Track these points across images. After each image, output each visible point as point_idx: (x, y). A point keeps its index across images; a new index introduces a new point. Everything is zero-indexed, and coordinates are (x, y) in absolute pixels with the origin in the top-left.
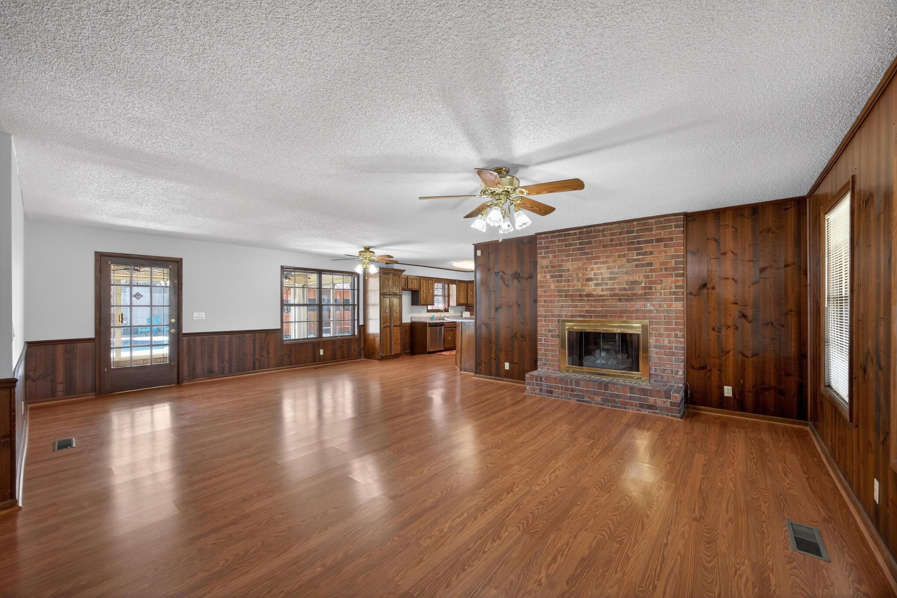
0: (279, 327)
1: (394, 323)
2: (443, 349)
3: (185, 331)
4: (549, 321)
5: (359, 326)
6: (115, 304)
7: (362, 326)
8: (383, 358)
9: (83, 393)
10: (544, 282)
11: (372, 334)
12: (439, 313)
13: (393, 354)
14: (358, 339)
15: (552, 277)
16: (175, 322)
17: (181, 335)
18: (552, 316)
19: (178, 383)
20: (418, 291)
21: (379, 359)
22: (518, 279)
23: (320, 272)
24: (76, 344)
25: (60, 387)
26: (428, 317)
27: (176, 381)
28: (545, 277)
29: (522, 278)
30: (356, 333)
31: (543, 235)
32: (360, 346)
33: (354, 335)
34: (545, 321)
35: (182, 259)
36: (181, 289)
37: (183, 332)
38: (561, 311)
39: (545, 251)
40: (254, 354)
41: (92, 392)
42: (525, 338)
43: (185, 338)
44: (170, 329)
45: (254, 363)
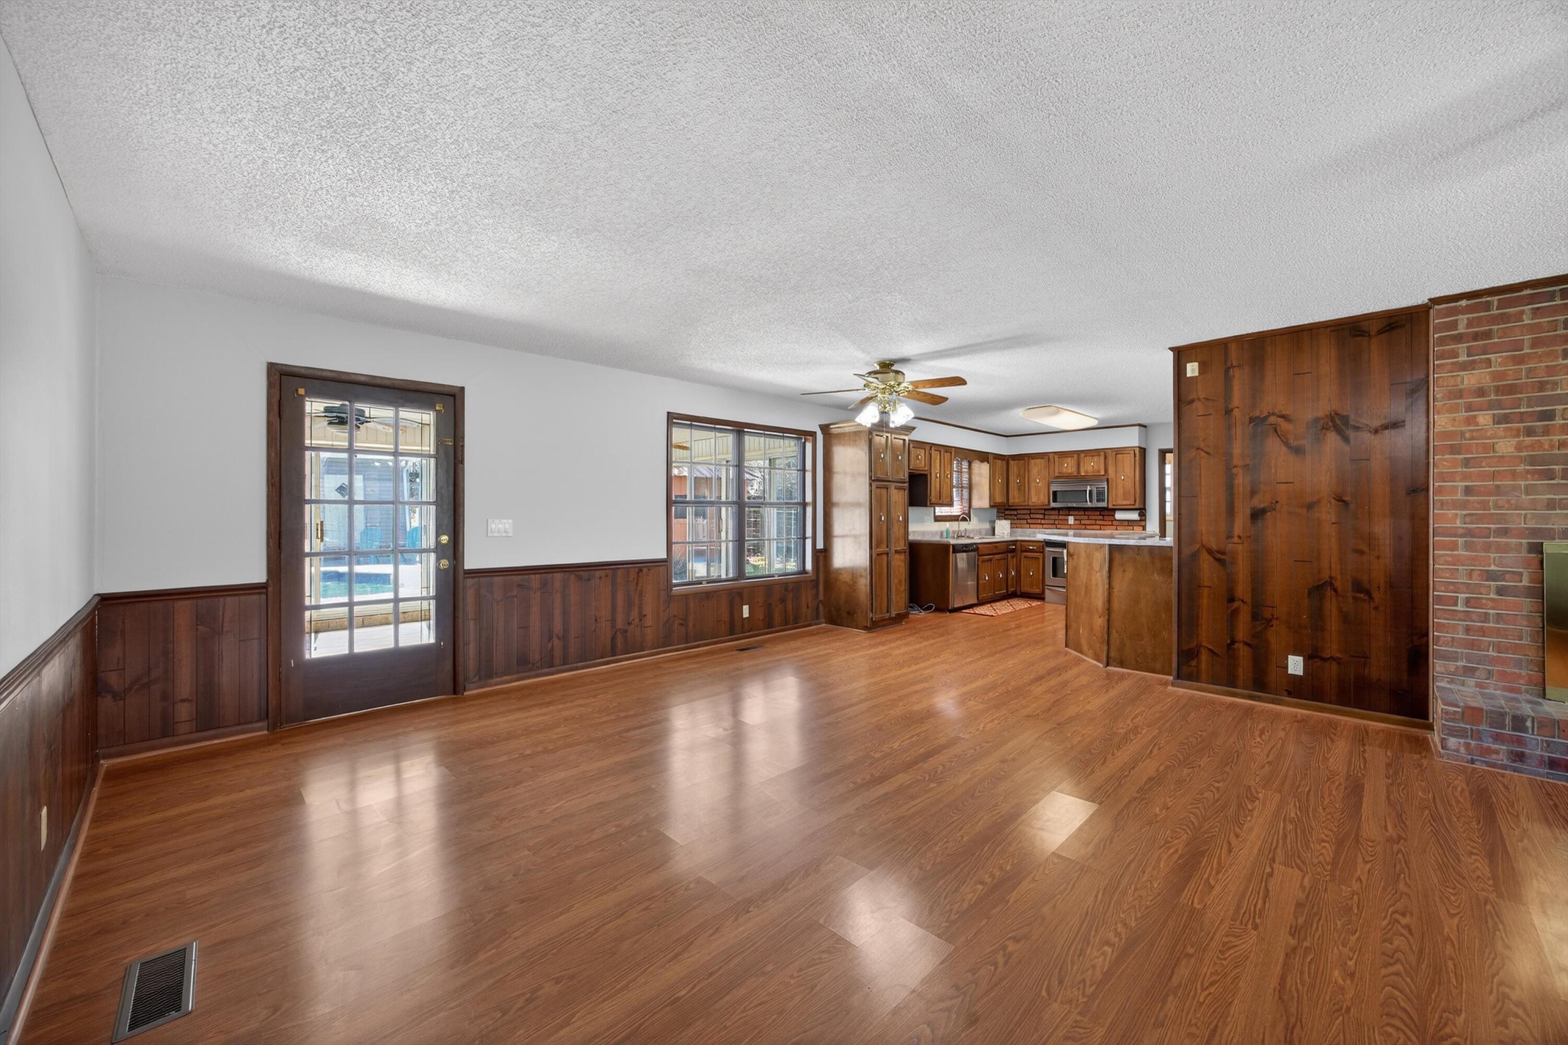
0: (664, 556)
1: (895, 547)
2: (974, 601)
3: (471, 562)
4: (1487, 548)
5: (815, 551)
6: (313, 498)
7: (820, 551)
8: (874, 626)
9: (239, 724)
10: (1467, 435)
11: (845, 569)
12: (957, 523)
13: (893, 614)
14: (815, 583)
15: (1498, 420)
16: (449, 541)
17: (461, 573)
18: (1505, 532)
19: (455, 693)
20: (926, 475)
21: (866, 628)
22: (1339, 432)
23: (739, 429)
24: (222, 599)
25: (184, 712)
26: (936, 532)
27: (450, 685)
28: (1471, 421)
29: (1357, 429)
30: (809, 566)
31: (1464, 303)
32: (817, 594)
33: (804, 571)
34: (1468, 546)
35: (462, 389)
36: (462, 462)
37: (466, 567)
38: (1546, 518)
39: (1469, 348)
40: (613, 620)
41: (259, 720)
42: (1368, 593)
43: (470, 582)
44: (438, 559)
45: (613, 639)
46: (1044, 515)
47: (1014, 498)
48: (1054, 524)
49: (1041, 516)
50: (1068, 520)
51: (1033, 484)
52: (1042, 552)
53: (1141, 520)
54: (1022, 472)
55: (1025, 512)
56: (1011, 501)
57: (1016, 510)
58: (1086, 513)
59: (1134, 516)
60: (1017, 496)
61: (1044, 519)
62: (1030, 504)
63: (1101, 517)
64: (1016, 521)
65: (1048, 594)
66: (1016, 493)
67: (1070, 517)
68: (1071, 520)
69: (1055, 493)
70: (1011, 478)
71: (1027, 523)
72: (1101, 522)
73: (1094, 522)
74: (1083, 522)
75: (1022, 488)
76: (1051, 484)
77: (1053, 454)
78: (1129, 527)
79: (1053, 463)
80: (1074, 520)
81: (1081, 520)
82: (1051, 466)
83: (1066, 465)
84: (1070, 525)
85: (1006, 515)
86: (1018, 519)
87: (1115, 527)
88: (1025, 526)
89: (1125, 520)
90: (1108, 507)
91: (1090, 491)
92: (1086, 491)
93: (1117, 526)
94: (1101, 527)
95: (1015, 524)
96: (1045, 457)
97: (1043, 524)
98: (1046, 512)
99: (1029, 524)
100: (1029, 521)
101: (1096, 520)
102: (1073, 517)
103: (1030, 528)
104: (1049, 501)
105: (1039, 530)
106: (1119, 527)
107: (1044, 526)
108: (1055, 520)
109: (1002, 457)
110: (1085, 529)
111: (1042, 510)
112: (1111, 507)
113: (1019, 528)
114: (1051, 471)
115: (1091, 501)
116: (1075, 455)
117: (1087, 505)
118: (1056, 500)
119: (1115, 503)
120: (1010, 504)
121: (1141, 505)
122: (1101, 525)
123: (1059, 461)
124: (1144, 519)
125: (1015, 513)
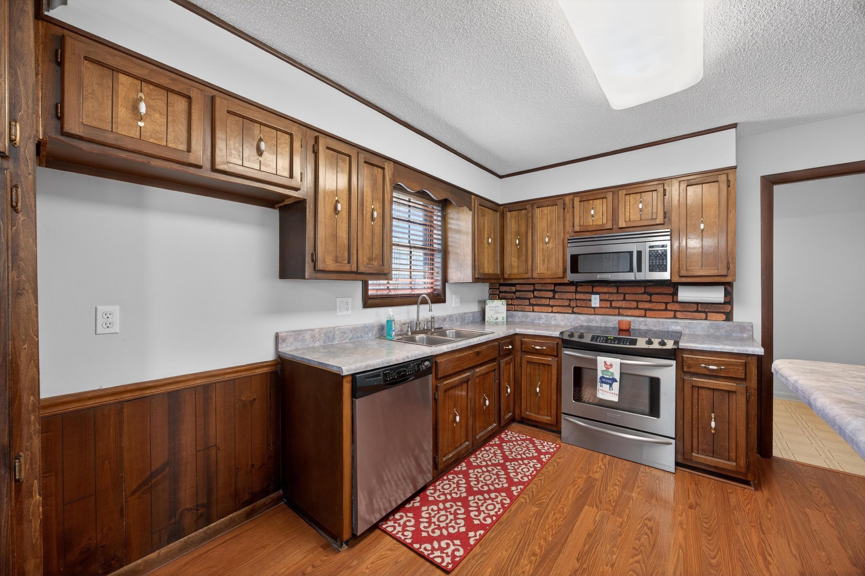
46: (554, 292)
47: (511, 266)
48: (569, 306)
49: (551, 294)
50: (590, 300)
51: (539, 246)
52: (556, 356)
53: (725, 303)
54: (523, 230)
55: (527, 288)
56: (508, 271)
57: (514, 285)
58: (621, 290)
59: (714, 295)
60: (516, 264)
61: (554, 298)
62: (535, 275)
63: (646, 297)
64: (515, 302)
65: (565, 427)
66: (515, 259)
67: (593, 297)
68: (595, 301)
69: (575, 259)
70: (509, 237)
71: (531, 305)
72: (647, 305)
73: (634, 304)
74: (614, 304)
75: (524, 252)
76: (569, 245)
77: (571, 197)
78: (703, 315)
79: (571, 210)
80: (601, 300)
81: (611, 301)
82: (569, 216)
83: (592, 212)
84: (594, 308)
85: (500, 292)
86: (517, 298)
87: (672, 314)
88: (527, 308)
89: (697, 303)
90: (670, 280)
91: (639, 253)
92: (631, 253)
93: (675, 311)
94: (646, 313)
95: (514, 305)
96: (558, 202)
97: (552, 306)
98: (557, 288)
99: (533, 305)
100: (533, 301)
101: (637, 302)
102: (598, 296)
103: (533, 311)
104: (565, 271)
105: (545, 314)
106: (678, 314)
107: (555, 309)
108: (570, 300)
109: (494, 207)
110: (619, 314)
111: (553, 285)
112: (676, 279)
113: (520, 314)
114: (568, 224)
115: (639, 270)
116: (610, 196)
117: (630, 276)
118: (575, 269)
119: (683, 273)
120: (506, 276)
121: (726, 276)
122: (646, 310)
123: (580, 206)
124: (729, 301)
125: (517, 291)
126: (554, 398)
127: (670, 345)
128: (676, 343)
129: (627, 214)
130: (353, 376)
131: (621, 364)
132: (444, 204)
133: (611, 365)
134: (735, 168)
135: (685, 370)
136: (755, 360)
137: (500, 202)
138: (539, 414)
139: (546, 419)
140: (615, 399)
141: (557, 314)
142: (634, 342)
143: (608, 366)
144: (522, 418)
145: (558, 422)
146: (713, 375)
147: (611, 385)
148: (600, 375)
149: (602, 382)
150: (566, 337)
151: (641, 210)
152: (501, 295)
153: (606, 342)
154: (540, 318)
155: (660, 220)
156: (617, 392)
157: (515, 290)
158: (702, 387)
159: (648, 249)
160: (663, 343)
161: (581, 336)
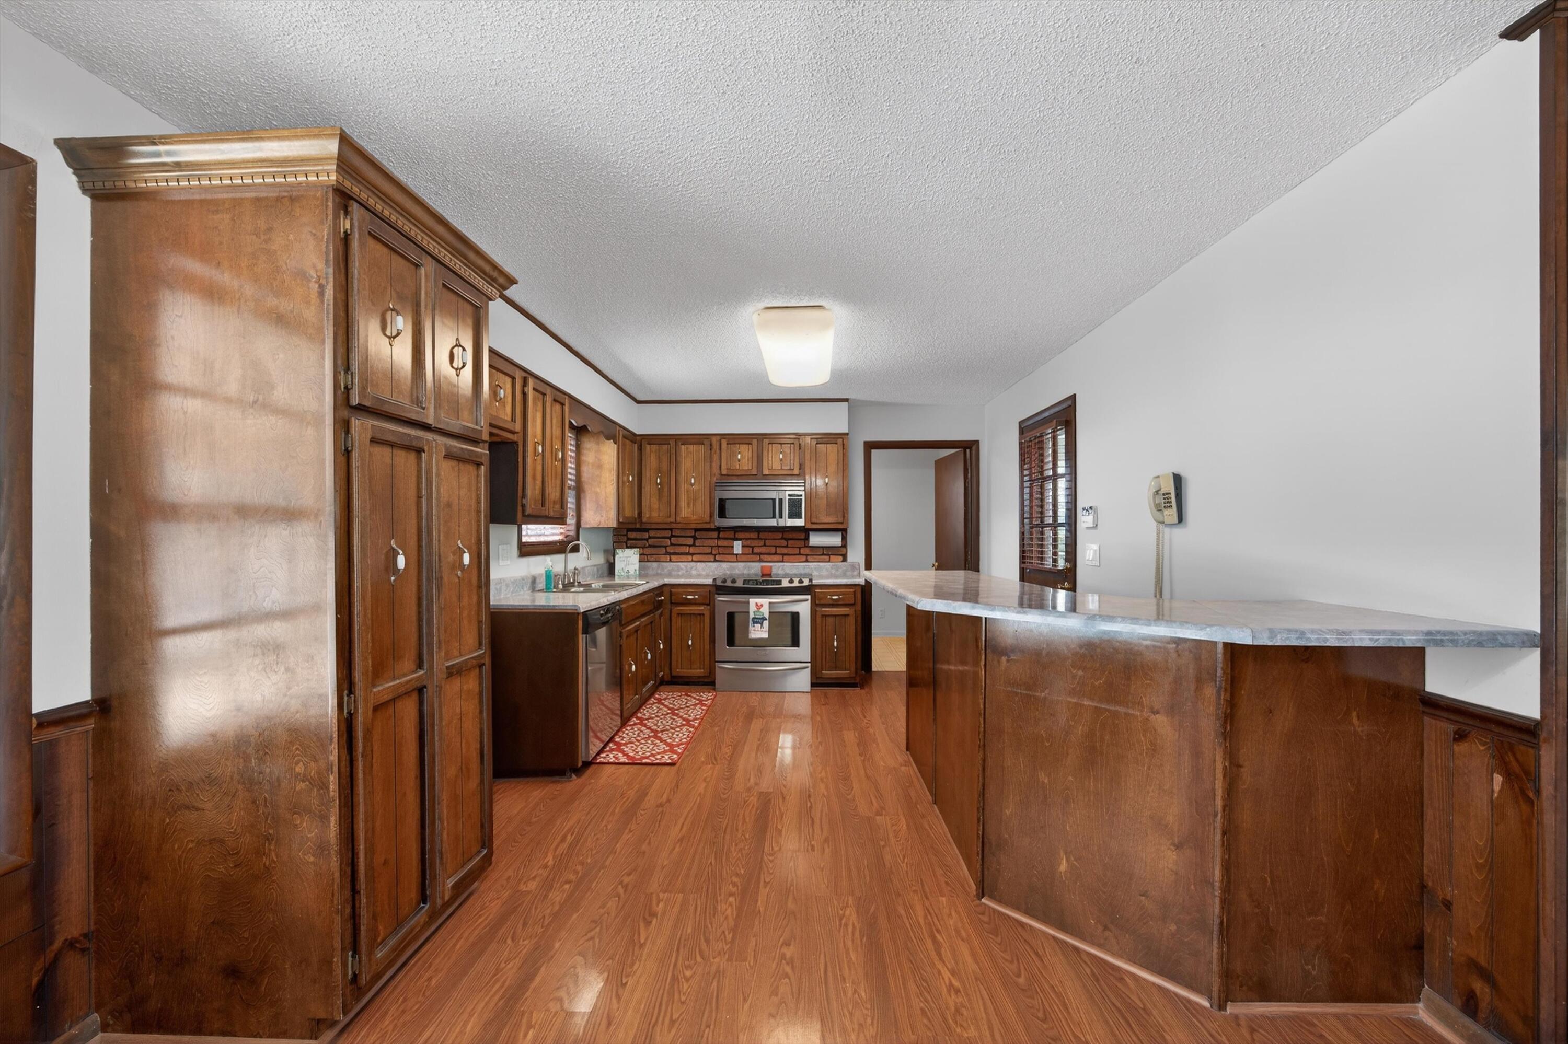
20: (515, 443)
46: (695, 538)
47: (651, 510)
48: (711, 553)
49: (690, 541)
50: (733, 547)
51: (683, 487)
52: (708, 605)
53: (842, 547)
54: (665, 466)
55: (665, 534)
56: (646, 516)
57: (653, 531)
58: (763, 536)
59: (834, 540)
60: (656, 506)
61: (694, 545)
62: (677, 519)
63: (784, 543)
64: (647, 551)
65: (719, 677)
66: (655, 500)
67: (735, 543)
68: (738, 547)
69: (722, 503)
70: (647, 474)
71: (667, 553)
72: (785, 551)
73: (773, 550)
74: (756, 550)
75: (666, 493)
76: (717, 488)
77: (718, 438)
78: (827, 558)
79: (718, 451)
80: (743, 546)
81: (753, 547)
82: (716, 457)
83: (739, 457)
84: (737, 555)
85: (629, 539)
86: (650, 546)
87: (804, 558)
88: (663, 558)
89: (823, 547)
90: (804, 527)
91: (781, 501)
92: (774, 500)
93: (807, 555)
94: (783, 558)
95: (647, 555)
96: (706, 442)
97: (692, 554)
98: (698, 534)
99: (670, 554)
100: (670, 550)
101: (776, 547)
102: (740, 542)
103: (670, 561)
104: (711, 516)
105: (686, 564)
106: (809, 558)
107: (695, 557)
108: (712, 547)
109: (632, 437)
110: (761, 561)
111: (693, 531)
112: (809, 526)
113: (655, 565)
114: (715, 465)
115: (781, 517)
116: (755, 442)
117: (772, 523)
118: (722, 514)
119: (814, 520)
120: (644, 520)
121: (842, 523)
122: (783, 555)
123: (727, 449)
124: (844, 545)
125: (650, 538)
126: (707, 647)
127: (806, 582)
128: (811, 580)
129: (770, 462)
130: (585, 614)
131: (770, 603)
132: (580, 431)
133: (762, 605)
134: (847, 434)
135: (817, 602)
136: (860, 588)
137: (637, 433)
138: (691, 669)
139: (698, 672)
140: (766, 635)
141: (699, 564)
142: (779, 582)
143: (759, 607)
144: (672, 677)
145: (712, 672)
146: (835, 604)
147: (762, 624)
148: (752, 615)
149: (754, 623)
150: (719, 583)
151: (781, 460)
152: (630, 542)
153: (757, 584)
154: (679, 569)
155: (796, 472)
156: (767, 629)
157: (647, 537)
158: (829, 616)
159: (788, 498)
160: (800, 581)
161: (734, 581)
